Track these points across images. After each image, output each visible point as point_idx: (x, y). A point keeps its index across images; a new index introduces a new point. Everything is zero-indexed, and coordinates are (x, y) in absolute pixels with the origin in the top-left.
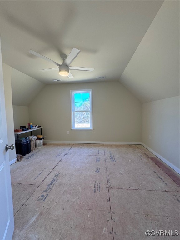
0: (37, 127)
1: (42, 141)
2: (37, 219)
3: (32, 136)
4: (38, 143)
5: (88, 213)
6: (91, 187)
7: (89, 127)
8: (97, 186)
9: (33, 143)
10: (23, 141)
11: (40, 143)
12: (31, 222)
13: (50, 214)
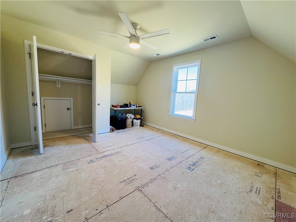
0: (136, 107)
1: (139, 121)
2: (73, 171)
3: (129, 114)
4: (134, 122)
5: (96, 192)
6: (125, 177)
7: (192, 115)
8: (131, 179)
9: (129, 121)
10: (119, 116)
11: (137, 123)
12: (69, 170)
13: (80, 173)
